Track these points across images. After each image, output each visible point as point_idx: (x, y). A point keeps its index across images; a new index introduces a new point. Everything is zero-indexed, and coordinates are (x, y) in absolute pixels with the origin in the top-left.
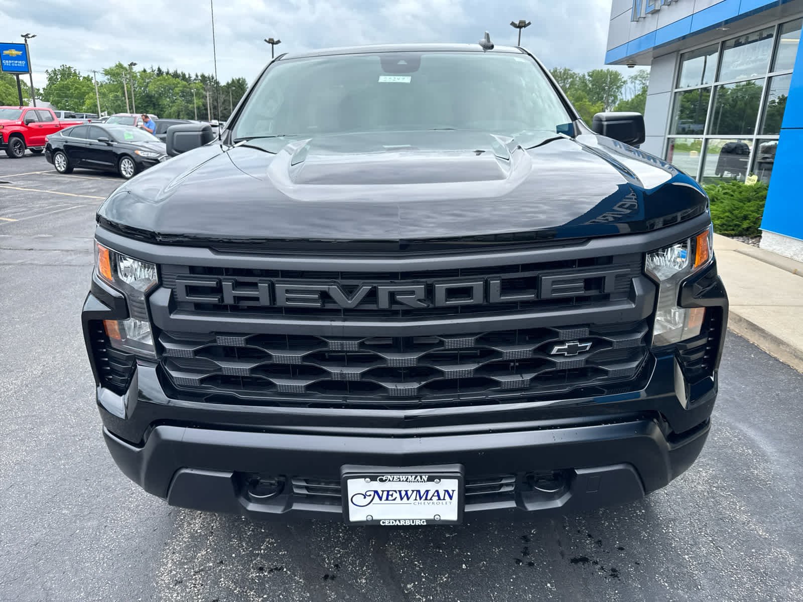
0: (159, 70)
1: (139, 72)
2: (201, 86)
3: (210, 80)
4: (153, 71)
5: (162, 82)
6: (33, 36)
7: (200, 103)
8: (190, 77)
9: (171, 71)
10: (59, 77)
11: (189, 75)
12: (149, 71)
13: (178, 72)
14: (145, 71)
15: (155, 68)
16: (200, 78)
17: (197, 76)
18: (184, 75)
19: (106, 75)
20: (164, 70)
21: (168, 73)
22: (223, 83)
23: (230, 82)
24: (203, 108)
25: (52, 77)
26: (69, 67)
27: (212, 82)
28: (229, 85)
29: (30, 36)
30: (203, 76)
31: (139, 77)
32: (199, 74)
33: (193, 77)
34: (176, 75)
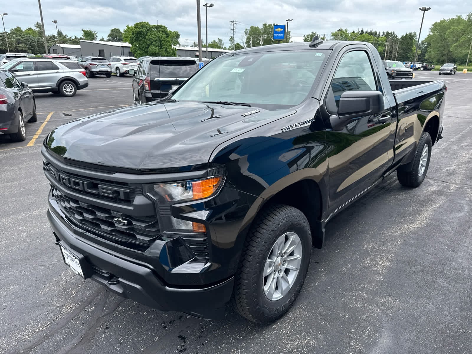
0: (362, 31)
1: (350, 33)
2: (384, 39)
3: (391, 35)
4: (358, 32)
5: (362, 38)
6: (292, 20)
7: (382, 50)
8: (379, 34)
9: (369, 31)
10: (309, 38)
11: (379, 32)
12: (356, 32)
13: (373, 32)
14: (354, 32)
15: (360, 30)
16: (385, 34)
17: (384, 33)
18: (376, 33)
19: (333, 36)
20: (365, 31)
21: (367, 33)
22: (399, 37)
23: (404, 35)
24: (383, 53)
25: (306, 39)
26: (315, 33)
27: (393, 36)
28: (403, 38)
29: (290, 20)
30: (388, 33)
31: (350, 36)
32: (385, 32)
33: (382, 33)
34: (371, 33)
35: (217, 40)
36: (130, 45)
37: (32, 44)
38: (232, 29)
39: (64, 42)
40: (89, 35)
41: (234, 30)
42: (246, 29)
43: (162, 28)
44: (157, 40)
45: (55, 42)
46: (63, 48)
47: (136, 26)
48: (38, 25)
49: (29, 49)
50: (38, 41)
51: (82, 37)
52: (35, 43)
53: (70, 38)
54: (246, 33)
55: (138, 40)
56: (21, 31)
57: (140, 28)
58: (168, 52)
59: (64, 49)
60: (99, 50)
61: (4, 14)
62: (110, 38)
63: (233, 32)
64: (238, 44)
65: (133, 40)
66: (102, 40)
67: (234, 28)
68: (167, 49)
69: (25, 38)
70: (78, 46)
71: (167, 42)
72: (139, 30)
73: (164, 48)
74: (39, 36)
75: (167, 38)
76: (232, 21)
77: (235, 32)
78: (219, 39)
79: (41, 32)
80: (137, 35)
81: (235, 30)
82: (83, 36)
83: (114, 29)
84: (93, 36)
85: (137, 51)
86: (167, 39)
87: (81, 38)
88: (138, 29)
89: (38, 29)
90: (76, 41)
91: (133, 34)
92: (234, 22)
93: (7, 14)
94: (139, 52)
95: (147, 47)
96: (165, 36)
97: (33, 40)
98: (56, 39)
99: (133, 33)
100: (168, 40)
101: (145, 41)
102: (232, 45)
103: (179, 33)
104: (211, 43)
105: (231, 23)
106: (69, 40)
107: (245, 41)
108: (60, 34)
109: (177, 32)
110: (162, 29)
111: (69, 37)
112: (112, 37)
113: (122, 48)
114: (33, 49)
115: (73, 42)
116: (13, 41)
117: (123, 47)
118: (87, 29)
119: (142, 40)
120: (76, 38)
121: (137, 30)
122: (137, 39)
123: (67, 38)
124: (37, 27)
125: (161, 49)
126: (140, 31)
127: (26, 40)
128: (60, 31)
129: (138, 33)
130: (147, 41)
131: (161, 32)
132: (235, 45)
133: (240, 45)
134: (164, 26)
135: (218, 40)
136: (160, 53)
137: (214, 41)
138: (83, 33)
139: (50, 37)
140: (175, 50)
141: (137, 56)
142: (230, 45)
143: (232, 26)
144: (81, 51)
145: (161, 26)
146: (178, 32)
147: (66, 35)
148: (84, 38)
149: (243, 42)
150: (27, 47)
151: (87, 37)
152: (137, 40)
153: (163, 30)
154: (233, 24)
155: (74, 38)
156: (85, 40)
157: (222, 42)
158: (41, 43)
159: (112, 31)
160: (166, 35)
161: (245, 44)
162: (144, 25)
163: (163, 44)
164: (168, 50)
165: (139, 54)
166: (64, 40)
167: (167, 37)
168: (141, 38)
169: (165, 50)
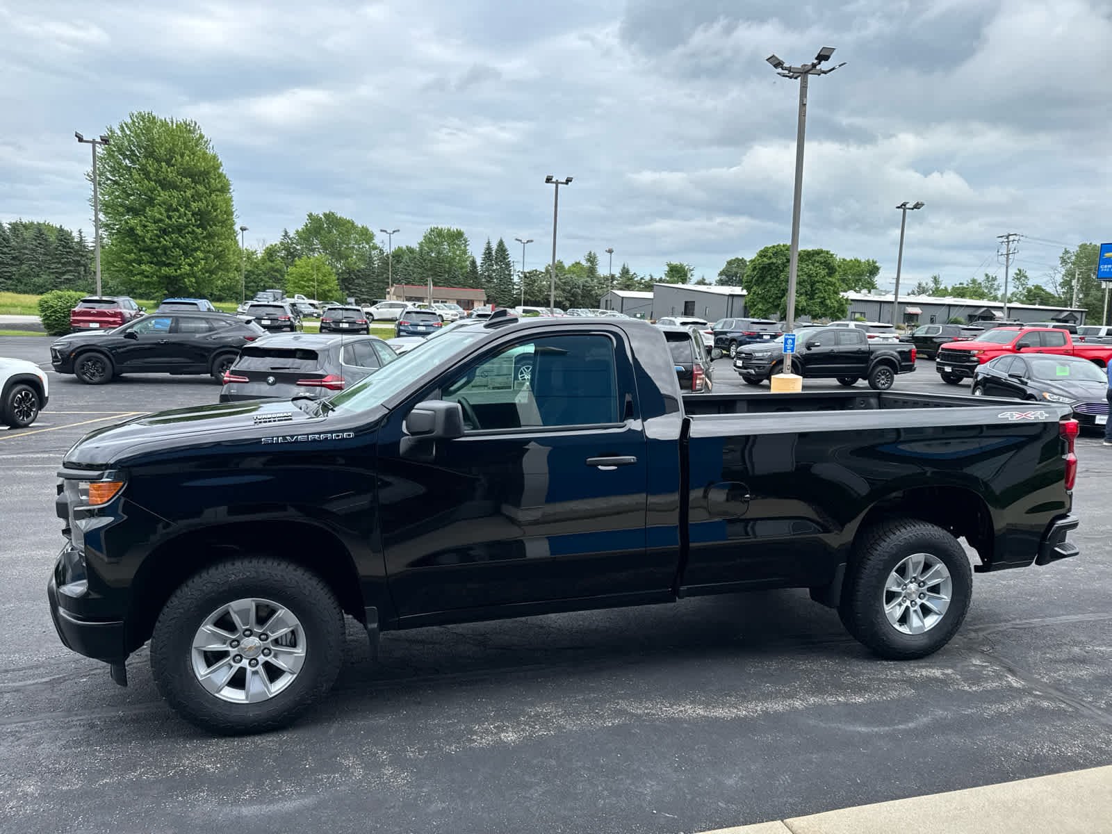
35: (981, 279)
36: (745, 292)
37: (573, 291)
38: (1005, 253)
39: (627, 287)
40: (678, 273)
41: (1008, 255)
42: (1067, 252)
43: (822, 255)
44: (804, 281)
45: (613, 287)
46: (623, 298)
47: (763, 254)
48: (591, 257)
49: (566, 299)
50: (583, 286)
51: (664, 277)
52: (579, 288)
53: (642, 279)
54: (1064, 261)
55: (762, 281)
56: (563, 267)
57: (770, 258)
58: (827, 305)
59: (624, 300)
60: (686, 302)
61: (528, 242)
62: (724, 277)
63: (1005, 259)
64: (1037, 287)
65: (751, 282)
66: (702, 282)
67: (1008, 250)
68: (825, 300)
69: (563, 281)
70: (649, 295)
71: (828, 285)
72: (768, 262)
73: (818, 297)
74: (588, 277)
75: (830, 276)
76: (1006, 234)
77: (1010, 261)
78: (987, 275)
79: (592, 271)
80: (763, 272)
81: (1010, 256)
82: (666, 274)
83: (735, 260)
84: (686, 275)
85: (755, 305)
86: (830, 279)
87: (661, 280)
88: (765, 259)
89: (589, 264)
90: (648, 287)
91: (754, 269)
92: (1011, 238)
93: (532, 241)
94: (760, 307)
95: (779, 295)
96: (823, 273)
97: (576, 284)
98: (615, 282)
99: (755, 267)
100: (831, 282)
101: (778, 283)
102: (1021, 289)
103: (877, 264)
104: (958, 286)
105: (1001, 240)
106: (638, 283)
107: (1059, 278)
108: (625, 272)
109: (874, 262)
110: (821, 257)
111: (639, 278)
112: (727, 276)
113: (730, 298)
114: (572, 299)
115: (646, 286)
116: (544, 286)
117: (732, 296)
118: (675, 262)
119: (771, 282)
120: (652, 279)
121: (763, 261)
122: (760, 279)
123: (636, 279)
124: (588, 260)
125: (811, 299)
126: (769, 264)
127: (565, 283)
128: (626, 266)
129: (764, 268)
130: (781, 284)
131: (817, 264)
132: (1029, 291)
133: (1043, 290)
134: (827, 252)
135: (984, 278)
136: (809, 308)
137: (974, 281)
138: (667, 268)
139: (606, 279)
140: (844, 302)
141: (755, 314)
142: (1015, 289)
143: (1005, 245)
144: (653, 304)
145: (818, 253)
146: (876, 262)
147: (635, 274)
148: (668, 279)
149: (1054, 283)
150: (564, 297)
151: (673, 276)
152: (760, 281)
153: (822, 260)
154: (1008, 242)
155: (647, 278)
156: (668, 282)
157: (996, 283)
158: (589, 288)
159: (730, 263)
160: (829, 269)
161: (1059, 288)
162: (781, 250)
163: (817, 289)
164: (828, 301)
165: (760, 309)
166: (628, 281)
167: (830, 274)
168: (769, 278)
169: (821, 302)
